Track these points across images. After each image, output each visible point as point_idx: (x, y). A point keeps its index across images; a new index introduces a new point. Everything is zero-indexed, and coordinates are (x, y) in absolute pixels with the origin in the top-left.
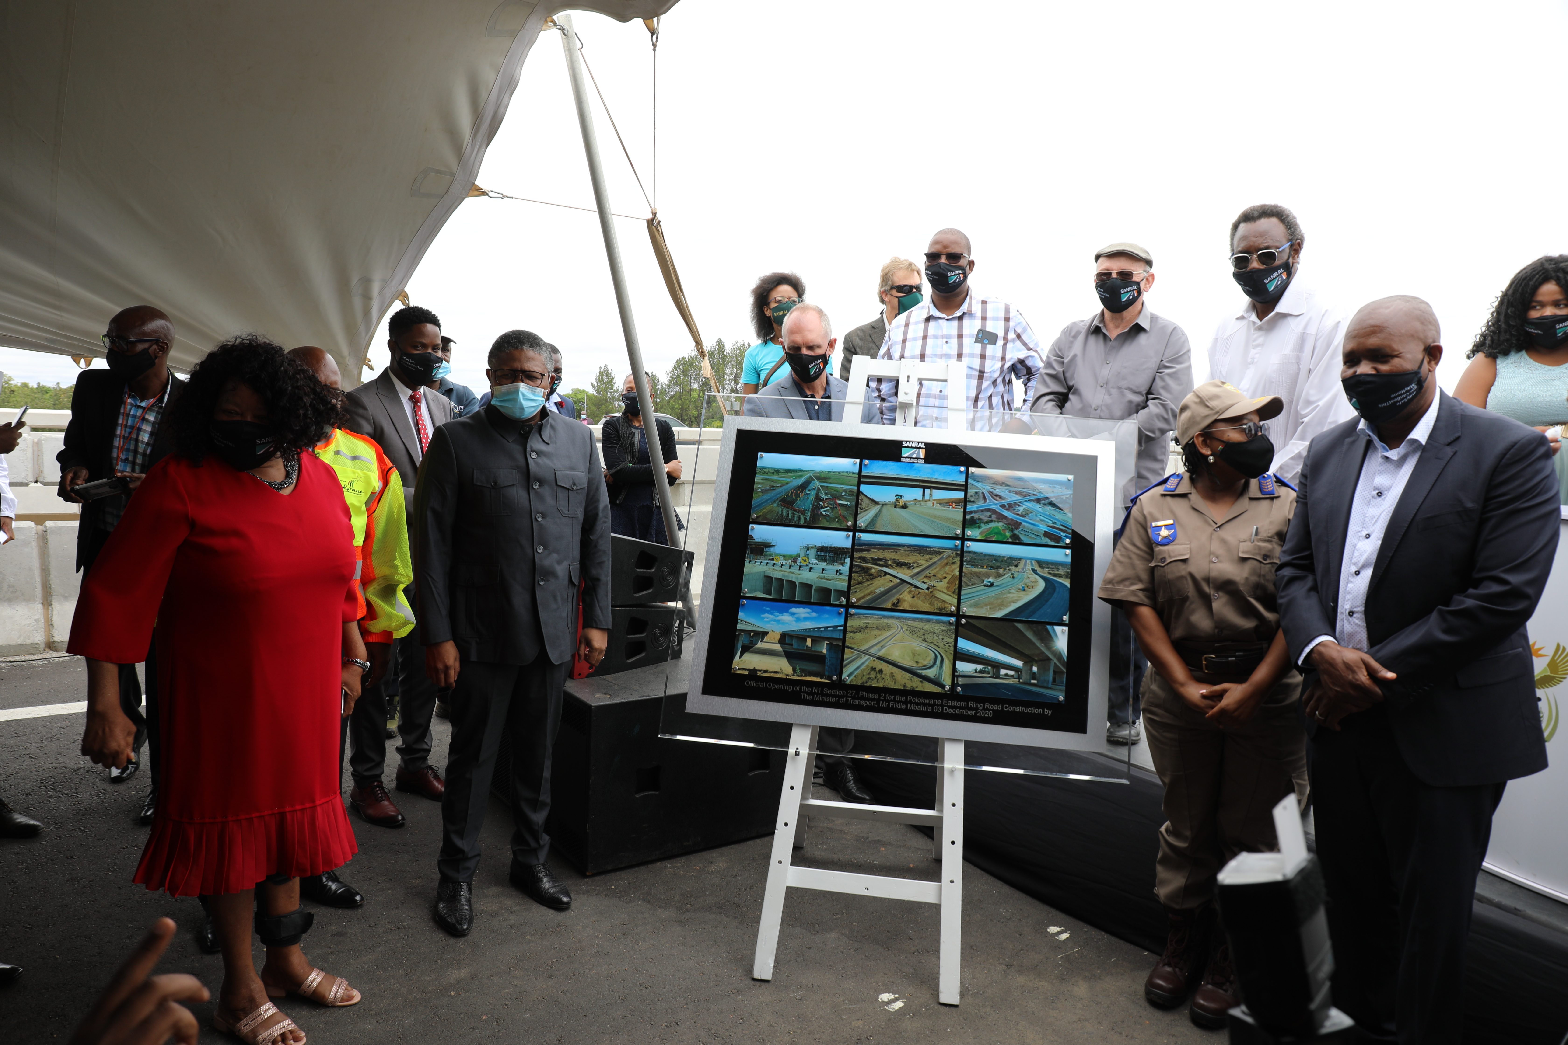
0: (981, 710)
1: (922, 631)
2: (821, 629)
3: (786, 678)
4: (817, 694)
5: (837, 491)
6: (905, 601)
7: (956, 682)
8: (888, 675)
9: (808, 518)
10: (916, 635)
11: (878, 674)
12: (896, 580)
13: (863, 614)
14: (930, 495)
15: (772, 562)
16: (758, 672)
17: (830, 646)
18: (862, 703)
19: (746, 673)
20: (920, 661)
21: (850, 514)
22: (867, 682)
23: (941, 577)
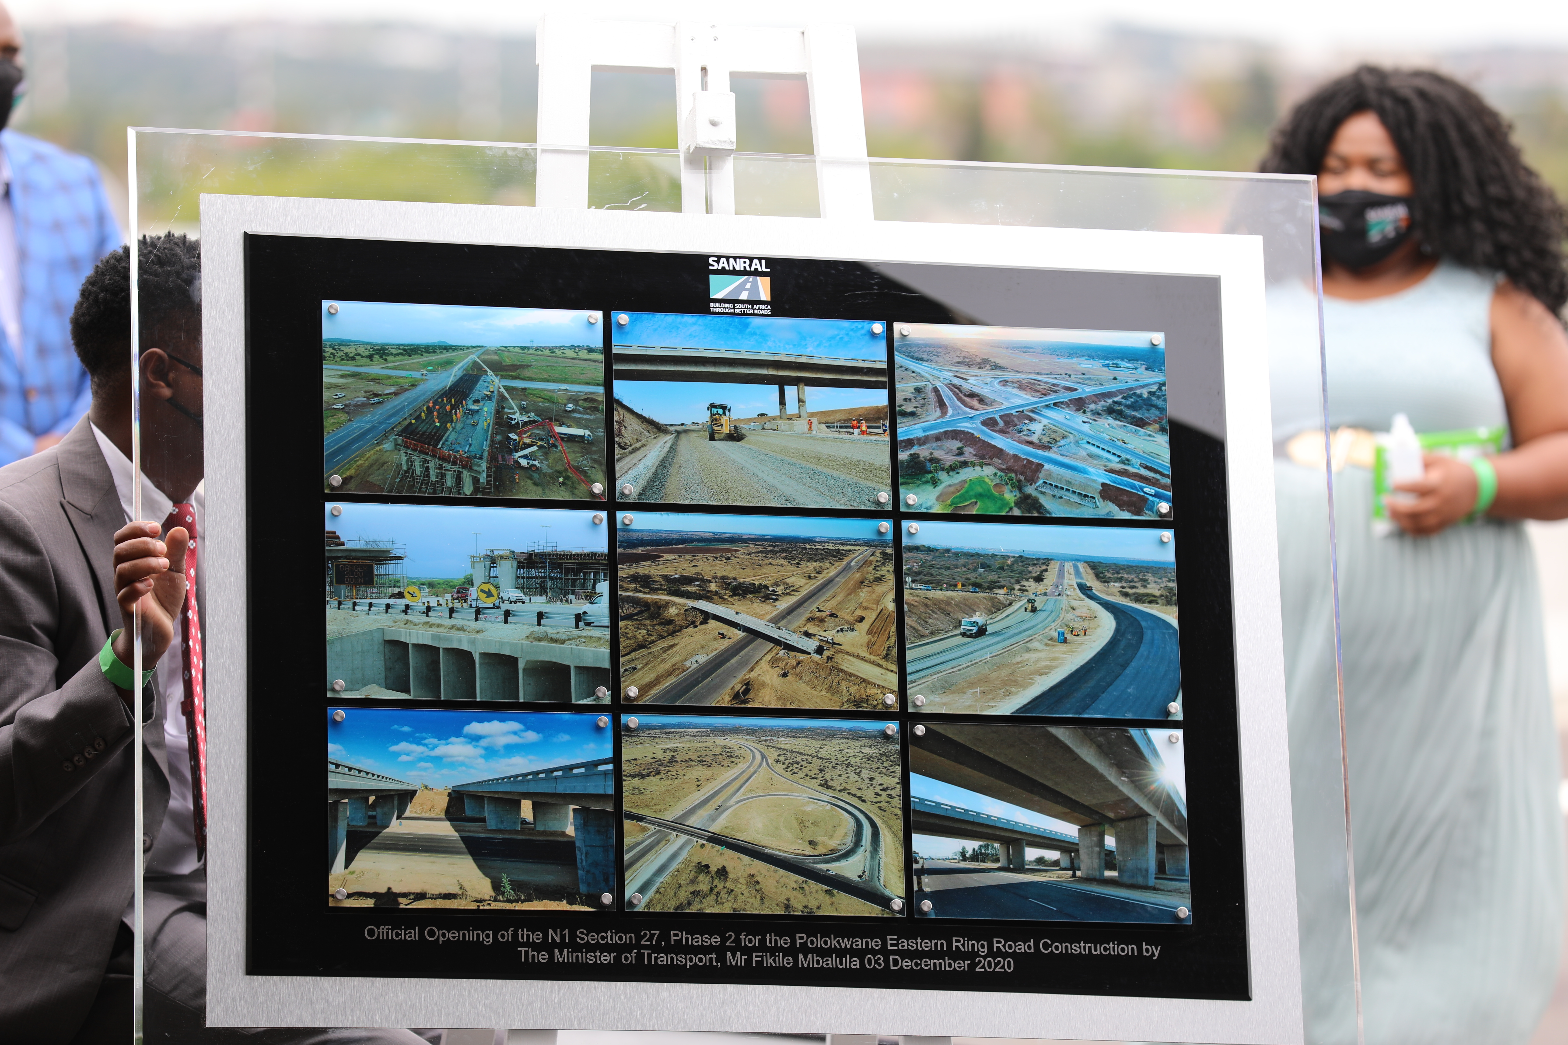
0: (985, 957)
1: (817, 763)
2: (556, 774)
3: (478, 911)
4: (561, 946)
5: (550, 400)
6: (763, 685)
7: (916, 888)
8: (742, 880)
9: (483, 478)
10: (801, 774)
11: (716, 882)
12: (736, 631)
13: (660, 728)
14: (800, 400)
15: (400, 603)
16: (400, 900)
17: (585, 816)
18: (681, 959)
19: (369, 903)
20: (819, 839)
21: (595, 461)
22: (689, 904)
23: (851, 619)
